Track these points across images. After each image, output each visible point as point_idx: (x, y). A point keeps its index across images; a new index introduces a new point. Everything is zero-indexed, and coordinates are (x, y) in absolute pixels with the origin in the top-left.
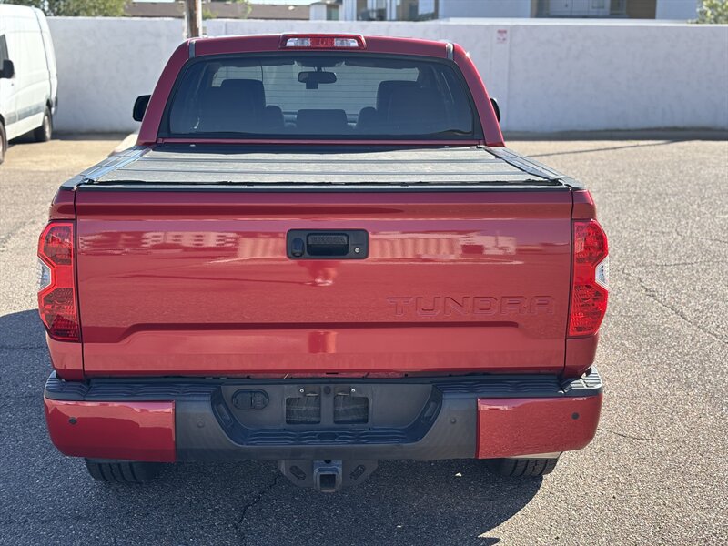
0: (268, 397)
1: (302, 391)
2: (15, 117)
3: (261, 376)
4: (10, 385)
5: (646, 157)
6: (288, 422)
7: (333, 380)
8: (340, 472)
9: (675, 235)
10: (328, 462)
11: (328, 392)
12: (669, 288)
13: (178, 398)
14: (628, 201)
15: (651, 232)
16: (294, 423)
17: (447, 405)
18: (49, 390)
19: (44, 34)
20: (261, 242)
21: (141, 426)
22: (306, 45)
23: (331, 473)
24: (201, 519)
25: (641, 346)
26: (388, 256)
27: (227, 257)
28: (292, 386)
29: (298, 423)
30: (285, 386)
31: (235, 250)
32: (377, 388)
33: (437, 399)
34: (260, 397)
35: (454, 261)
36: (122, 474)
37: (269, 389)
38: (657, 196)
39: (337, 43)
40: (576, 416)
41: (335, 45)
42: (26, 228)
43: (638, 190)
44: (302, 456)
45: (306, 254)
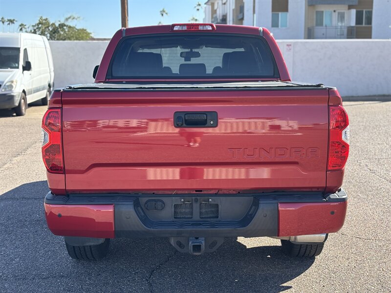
0: (164, 203)
1: (182, 200)
2: (32, 91)
3: (160, 192)
4: (27, 216)
5: (368, 109)
6: (175, 218)
7: (199, 195)
8: (204, 244)
9: (385, 145)
10: (197, 238)
11: (196, 201)
12: (382, 169)
13: (115, 203)
14: (359, 129)
15: (372, 143)
16: (178, 218)
17: (261, 206)
18: (47, 199)
19: (47, 49)
20: (160, 123)
21: (96, 221)
22: (184, 29)
23: (198, 244)
24: (128, 277)
25: (368, 196)
26: (229, 131)
27: (142, 132)
28: (177, 198)
29: (180, 218)
30: (173, 198)
31: (147, 128)
32: (223, 199)
33: (256, 204)
34: (160, 204)
35: (264, 133)
36: (86, 254)
37: (164, 199)
38: (375, 127)
39: (201, 28)
40: (333, 213)
41: (199, 29)
42: (37, 144)
43: (364, 124)
44: (183, 235)
45: (184, 125)
